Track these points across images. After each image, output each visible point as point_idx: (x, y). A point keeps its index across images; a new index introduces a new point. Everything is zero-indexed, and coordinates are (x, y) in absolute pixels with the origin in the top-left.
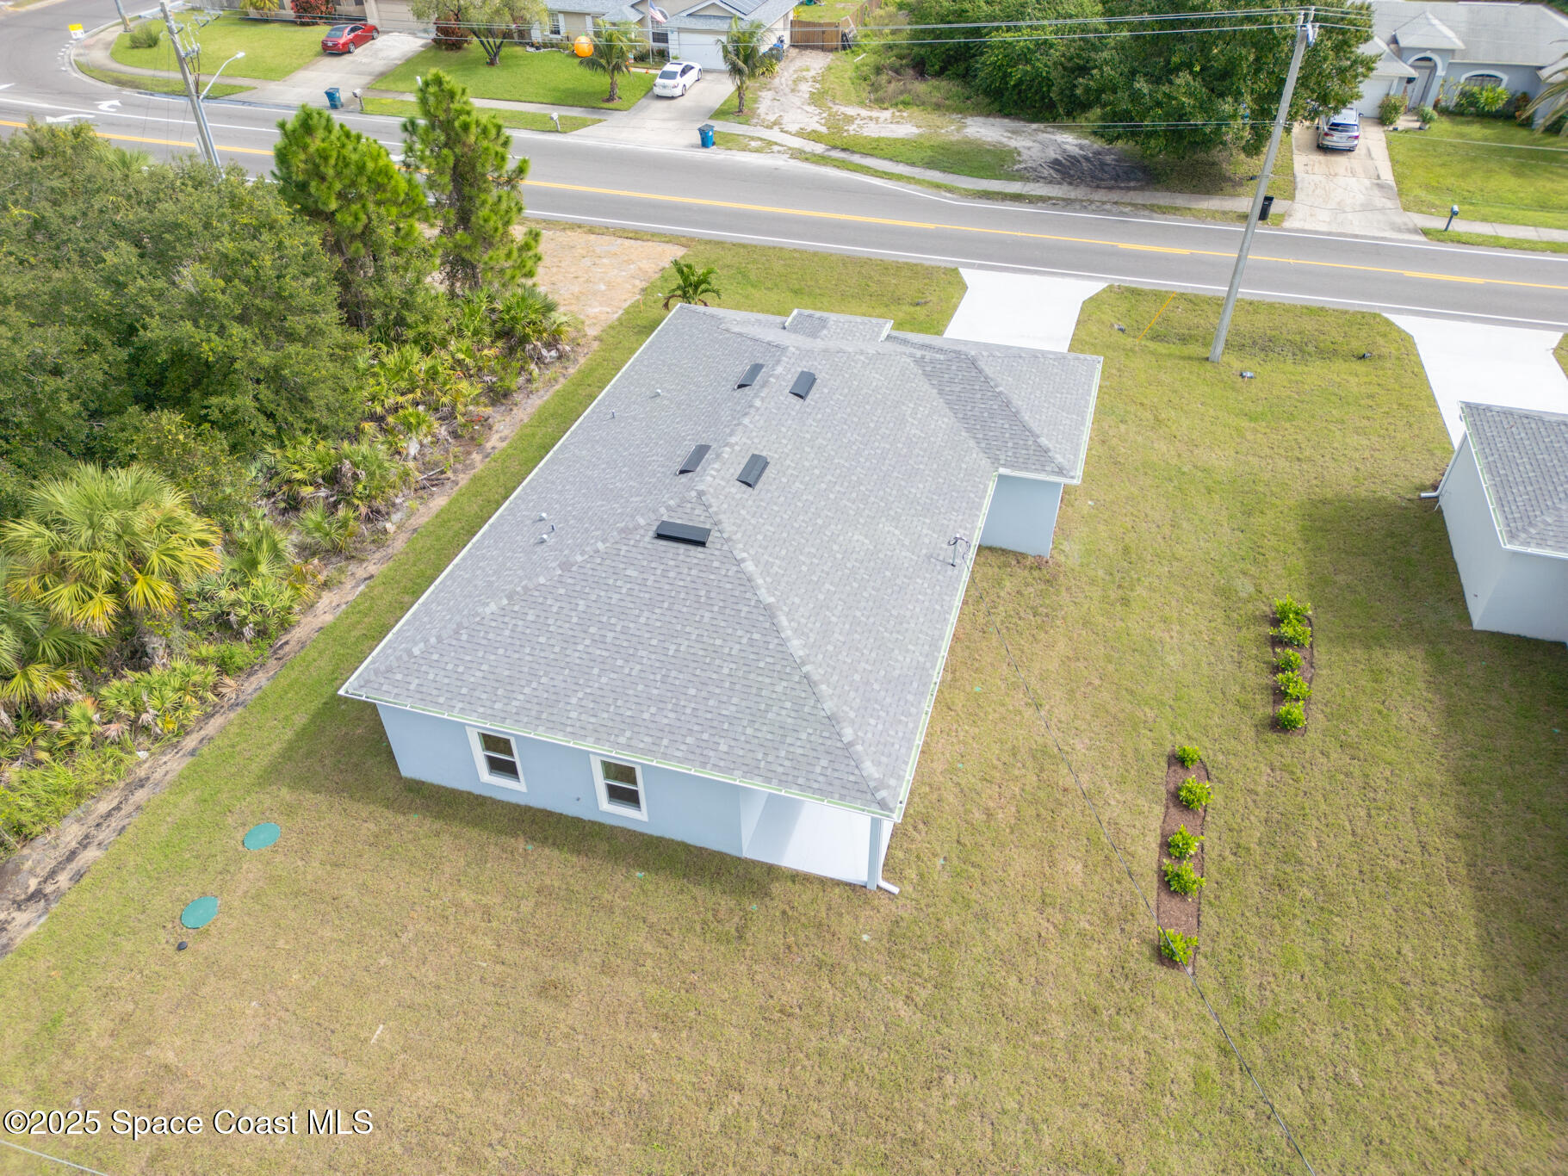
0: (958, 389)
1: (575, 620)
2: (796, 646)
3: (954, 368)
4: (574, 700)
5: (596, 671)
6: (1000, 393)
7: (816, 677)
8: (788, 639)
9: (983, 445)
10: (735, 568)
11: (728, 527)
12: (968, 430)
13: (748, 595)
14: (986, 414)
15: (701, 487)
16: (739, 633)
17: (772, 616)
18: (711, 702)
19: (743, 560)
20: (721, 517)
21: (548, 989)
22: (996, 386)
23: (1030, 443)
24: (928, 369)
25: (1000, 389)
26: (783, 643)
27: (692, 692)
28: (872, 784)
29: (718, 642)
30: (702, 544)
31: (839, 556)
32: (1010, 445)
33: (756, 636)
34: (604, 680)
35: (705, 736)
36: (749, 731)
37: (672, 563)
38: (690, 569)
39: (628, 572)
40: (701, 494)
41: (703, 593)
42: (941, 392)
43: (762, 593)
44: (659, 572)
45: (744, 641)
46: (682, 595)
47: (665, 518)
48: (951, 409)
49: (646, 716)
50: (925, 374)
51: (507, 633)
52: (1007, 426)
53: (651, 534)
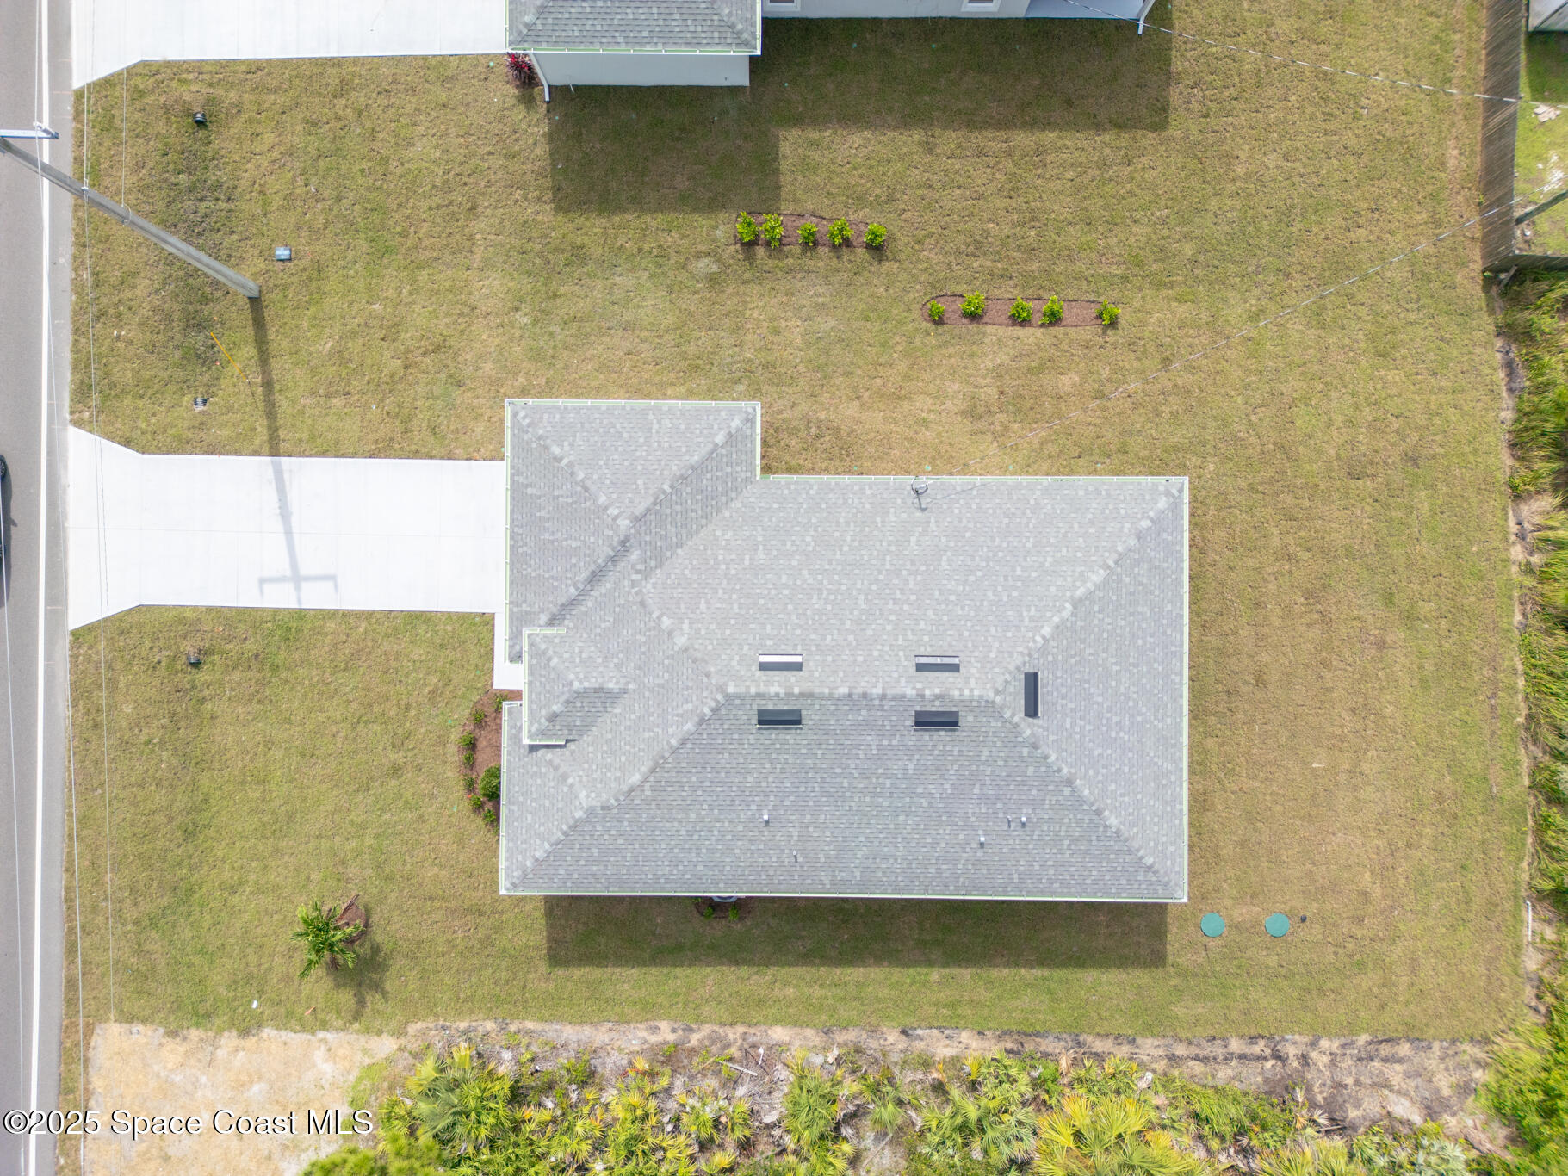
0: (673, 530)
1: (1109, 752)
2: (1098, 576)
3: (648, 538)
4: (1160, 725)
5: (1139, 719)
6: (672, 487)
7: (1115, 556)
8: (1095, 584)
9: (734, 495)
10: (1051, 643)
11: (1018, 660)
12: (719, 511)
13: (1069, 624)
14: (699, 497)
15: (991, 695)
16: (1096, 622)
17: (1081, 600)
18: (1144, 626)
19: (1044, 638)
20: (1012, 668)
21: (1260, 680)
22: (664, 492)
23: (724, 451)
24: (653, 564)
25: (666, 487)
26: (1098, 587)
27: (1140, 642)
28: (1171, 500)
29: (1105, 635)
30: (1036, 675)
31: (979, 574)
32: (729, 470)
33: (1096, 608)
34: (1144, 710)
35: (1165, 622)
36: (1157, 593)
37: (1055, 694)
38: (1057, 678)
39: (1068, 726)
40: (997, 692)
41: (1073, 661)
42: (680, 545)
43: (1066, 614)
44: (1064, 702)
45: (1101, 616)
46: (1077, 676)
47: (1022, 714)
48: (697, 532)
49: (1160, 668)
50: (660, 565)
51: (1126, 799)
52: (709, 476)
53: (1035, 721)
